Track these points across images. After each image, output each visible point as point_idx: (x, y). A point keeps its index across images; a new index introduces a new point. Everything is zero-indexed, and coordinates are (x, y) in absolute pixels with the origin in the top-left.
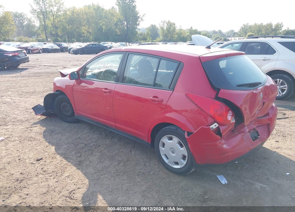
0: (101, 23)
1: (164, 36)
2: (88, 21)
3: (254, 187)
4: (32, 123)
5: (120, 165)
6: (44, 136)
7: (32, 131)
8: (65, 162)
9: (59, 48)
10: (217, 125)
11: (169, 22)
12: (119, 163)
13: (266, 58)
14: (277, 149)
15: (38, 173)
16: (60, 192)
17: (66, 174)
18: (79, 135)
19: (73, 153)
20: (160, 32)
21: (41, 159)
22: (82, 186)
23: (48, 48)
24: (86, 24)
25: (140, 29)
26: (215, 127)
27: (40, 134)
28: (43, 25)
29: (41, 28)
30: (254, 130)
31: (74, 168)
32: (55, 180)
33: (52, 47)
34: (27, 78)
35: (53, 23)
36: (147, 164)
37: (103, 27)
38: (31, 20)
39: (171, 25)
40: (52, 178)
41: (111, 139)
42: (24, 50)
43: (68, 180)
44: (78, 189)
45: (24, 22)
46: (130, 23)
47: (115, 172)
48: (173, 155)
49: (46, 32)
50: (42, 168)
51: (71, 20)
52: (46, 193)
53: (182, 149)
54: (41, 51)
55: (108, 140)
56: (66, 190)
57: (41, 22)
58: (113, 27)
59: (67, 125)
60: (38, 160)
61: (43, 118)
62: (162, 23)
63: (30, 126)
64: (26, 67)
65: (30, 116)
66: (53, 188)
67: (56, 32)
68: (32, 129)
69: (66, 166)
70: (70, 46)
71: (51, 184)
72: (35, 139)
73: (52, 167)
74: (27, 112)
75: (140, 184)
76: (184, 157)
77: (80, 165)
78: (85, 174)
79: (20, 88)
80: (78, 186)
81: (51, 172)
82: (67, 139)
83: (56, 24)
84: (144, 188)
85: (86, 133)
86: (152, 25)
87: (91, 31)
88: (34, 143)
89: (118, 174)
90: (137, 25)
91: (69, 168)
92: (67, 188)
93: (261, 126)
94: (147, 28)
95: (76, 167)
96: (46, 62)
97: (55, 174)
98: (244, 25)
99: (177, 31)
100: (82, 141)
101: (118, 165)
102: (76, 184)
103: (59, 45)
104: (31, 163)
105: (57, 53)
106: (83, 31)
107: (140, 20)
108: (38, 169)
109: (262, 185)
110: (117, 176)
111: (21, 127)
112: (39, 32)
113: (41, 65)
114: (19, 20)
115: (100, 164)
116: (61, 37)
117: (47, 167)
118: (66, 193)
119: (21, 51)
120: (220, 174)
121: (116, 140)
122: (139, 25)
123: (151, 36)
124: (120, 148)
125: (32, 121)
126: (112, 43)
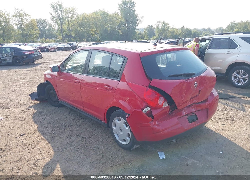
0: (106, 25)
1: (159, 35)
2: (96, 24)
3: (186, 162)
4: (28, 107)
5: (83, 141)
6: (34, 117)
7: (25, 113)
8: (42, 137)
9: (70, 47)
10: (149, 109)
11: (164, 22)
12: (82, 140)
13: (230, 52)
14: (221, 131)
15: (18, 146)
16: (29, 160)
17: (39, 147)
18: (60, 117)
19: (50, 130)
20: (156, 31)
21: (24, 135)
22: (47, 157)
23: (62, 47)
24: (94, 26)
25: (138, 30)
26: (147, 111)
27: (31, 115)
28: (60, 29)
29: (59, 31)
30: (193, 114)
31: (47, 142)
32: (29, 151)
33: (65, 46)
34: (38, 72)
35: (68, 27)
36: (105, 141)
37: (108, 29)
38: (52, 25)
39: (165, 25)
40: (27, 149)
41: (84, 120)
42: (38, 49)
43: (38, 152)
44: (43, 158)
45: (46, 27)
46: (131, 24)
47: (76, 147)
48: (122, 133)
49: (62, 34)
50: (22, 142)
51: (82, 24)
52: (18, 161)
53: (127, 128)
54: (56, 50)
55: (80, 121)
56: (34, 159)
57: (59, 27)
58: (116, 29)
59: (54, 108)
60: (21, 136)
61: (38, 103)
62: (157, 24)
63: (25, 109)
64: (39, 63)
65: (29, 101)
66: (25, 157)
67: (70, 34)
68: (26, 111)
69: (40, 141)
70: (79, 45)
71: (25, 154)
72: (25, 119)
73: (31, 141)
74: (28, 98)
75: (93, 156)
76: (129, 136)
77: (52, 140)
78: (53, 147)
79: (29, 80)
80: (44, 157)
81: (28, 145)
82: (49, 120)
83: (70, 27)
84: (94, 160)
85: (65, 115)
86: (149, 26)
87: (98, 32)
88: (24, 122)
89: (78, 148)
90: (136, 26)
91: (43, 142)
92: (35, 158)
93: (201, 110)
94: (145, 29)
95: (48, 142)
96: (57, 59)
97: (30, 146)
98: (231, 23)
99: (171, 30)
100: (60, 121)
101: (81, 141)
102: (43, 155)
103: (71, 45)
104: (16, 138)
105: (69, 51)
106: (92, 32)
107: (138, 22)
108: (19, 142)
109: (194, 161)
110: (77, 149)
111: (19, 110)
112: (58, 34)
113: (52, 61)
114: (42, 26)
115: (68, 140)
116: (74, 38)
117: (26, 141)
118: (33, 161)
119: (36, 50)
120: (161, 150)
121: (86, 121)
122: (138, 26)
123: (148, 35)
124: (88, 127)
125: (29, 105)
126: (114, 41)
